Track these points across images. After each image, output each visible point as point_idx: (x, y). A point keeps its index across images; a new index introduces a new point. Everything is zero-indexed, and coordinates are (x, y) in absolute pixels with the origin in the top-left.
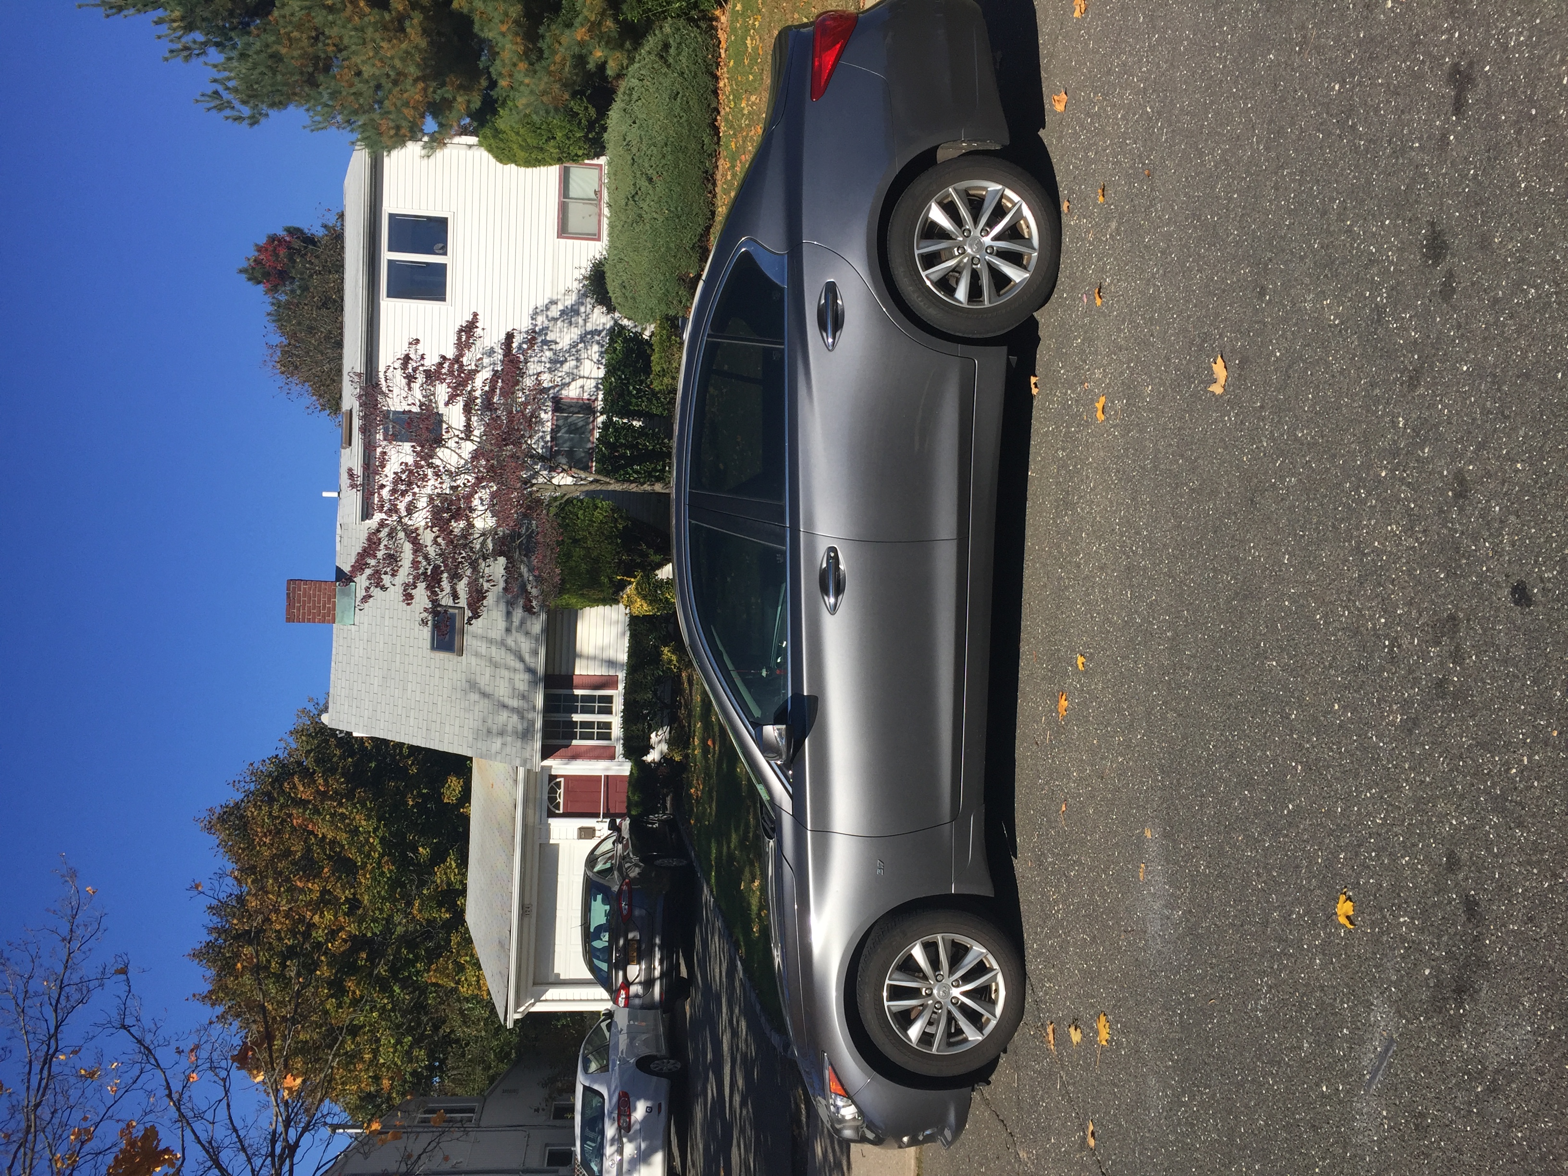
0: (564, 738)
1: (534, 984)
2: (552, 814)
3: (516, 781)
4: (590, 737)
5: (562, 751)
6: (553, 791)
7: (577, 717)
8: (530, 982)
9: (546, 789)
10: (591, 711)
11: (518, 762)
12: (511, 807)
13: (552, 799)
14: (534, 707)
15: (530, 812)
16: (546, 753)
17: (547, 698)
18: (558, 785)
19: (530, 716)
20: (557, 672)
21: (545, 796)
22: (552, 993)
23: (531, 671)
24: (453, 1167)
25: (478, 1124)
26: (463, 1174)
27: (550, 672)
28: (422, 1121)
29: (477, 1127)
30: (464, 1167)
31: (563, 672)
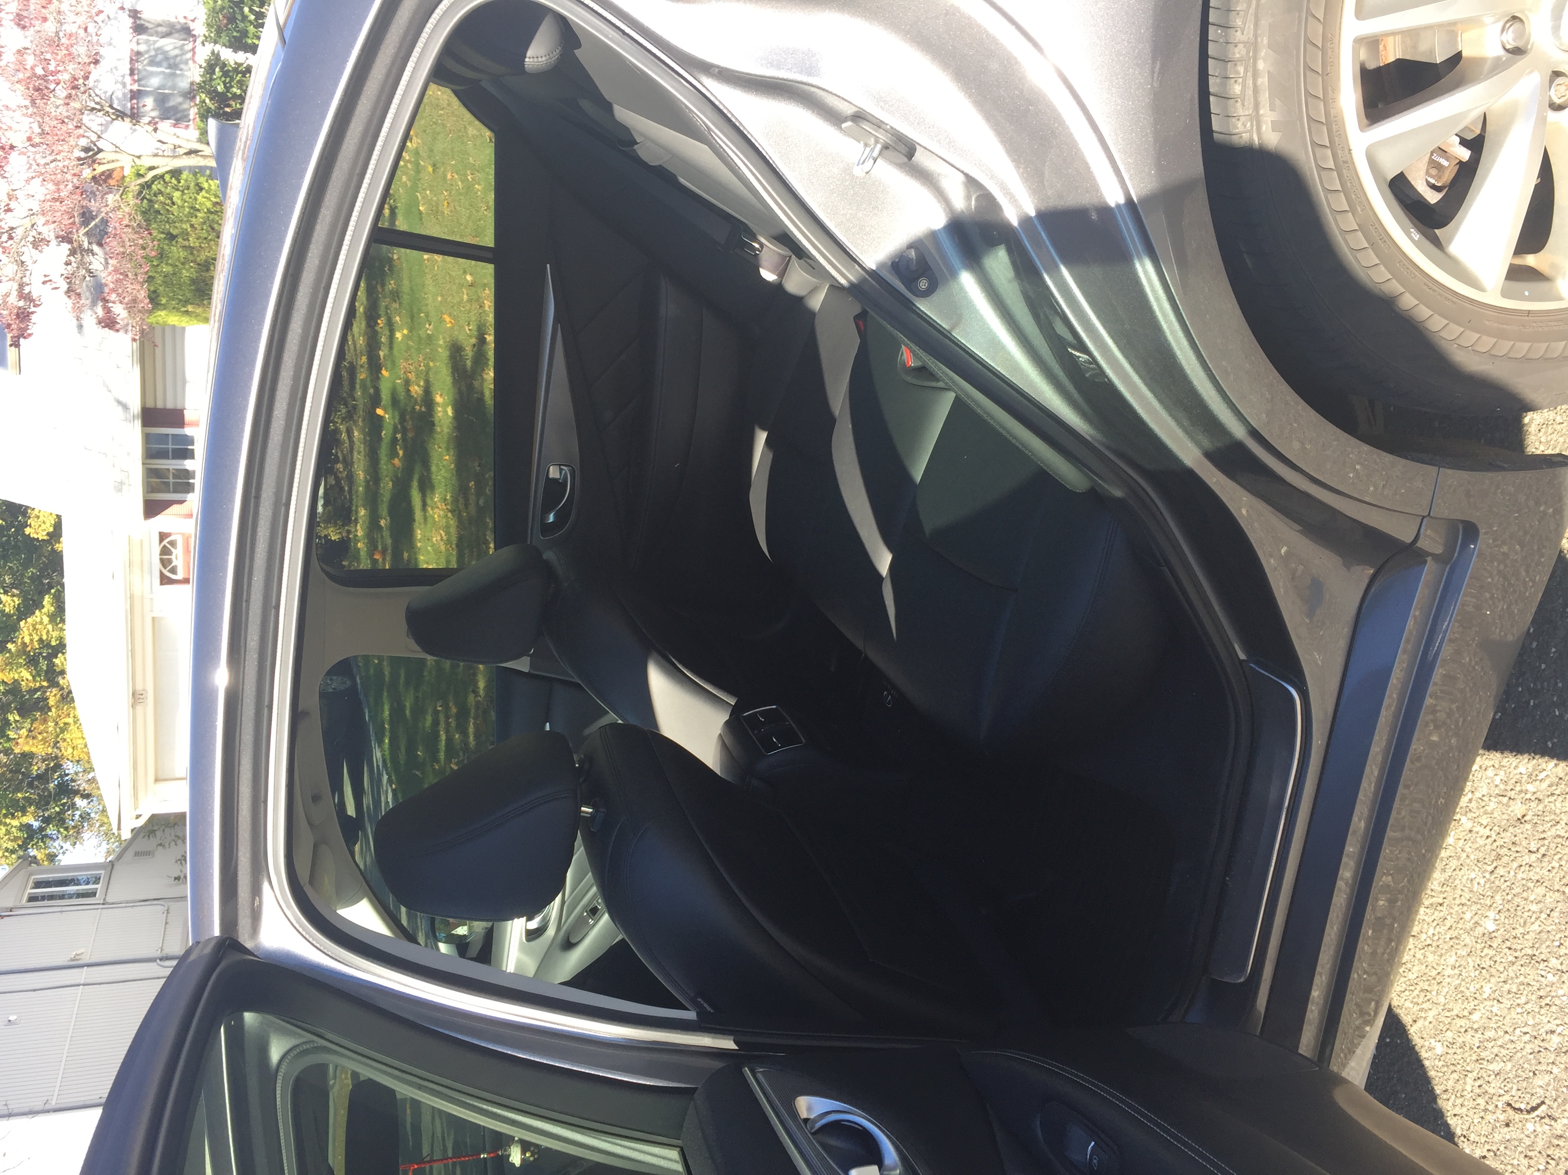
0: (177, 489)
1: (157, 780)
2: (166, 581)
5: (174, 508)
6: (166, 551)
8: (151, 777)
9: (157, 549)
13: (166, 562)
14: (130, 452)
16: (152, 509)
17: (149, 440)
18: (173, 544)
20: (160, 405)
21: (157, 558)
23: (120, 403)
24: (72, 960)
25: (104, 899)
26: (85, 968)
27: (150, 404)
28: (32, 899)
29: (103, 904)
30: (86, 959)
31: (170, 405)
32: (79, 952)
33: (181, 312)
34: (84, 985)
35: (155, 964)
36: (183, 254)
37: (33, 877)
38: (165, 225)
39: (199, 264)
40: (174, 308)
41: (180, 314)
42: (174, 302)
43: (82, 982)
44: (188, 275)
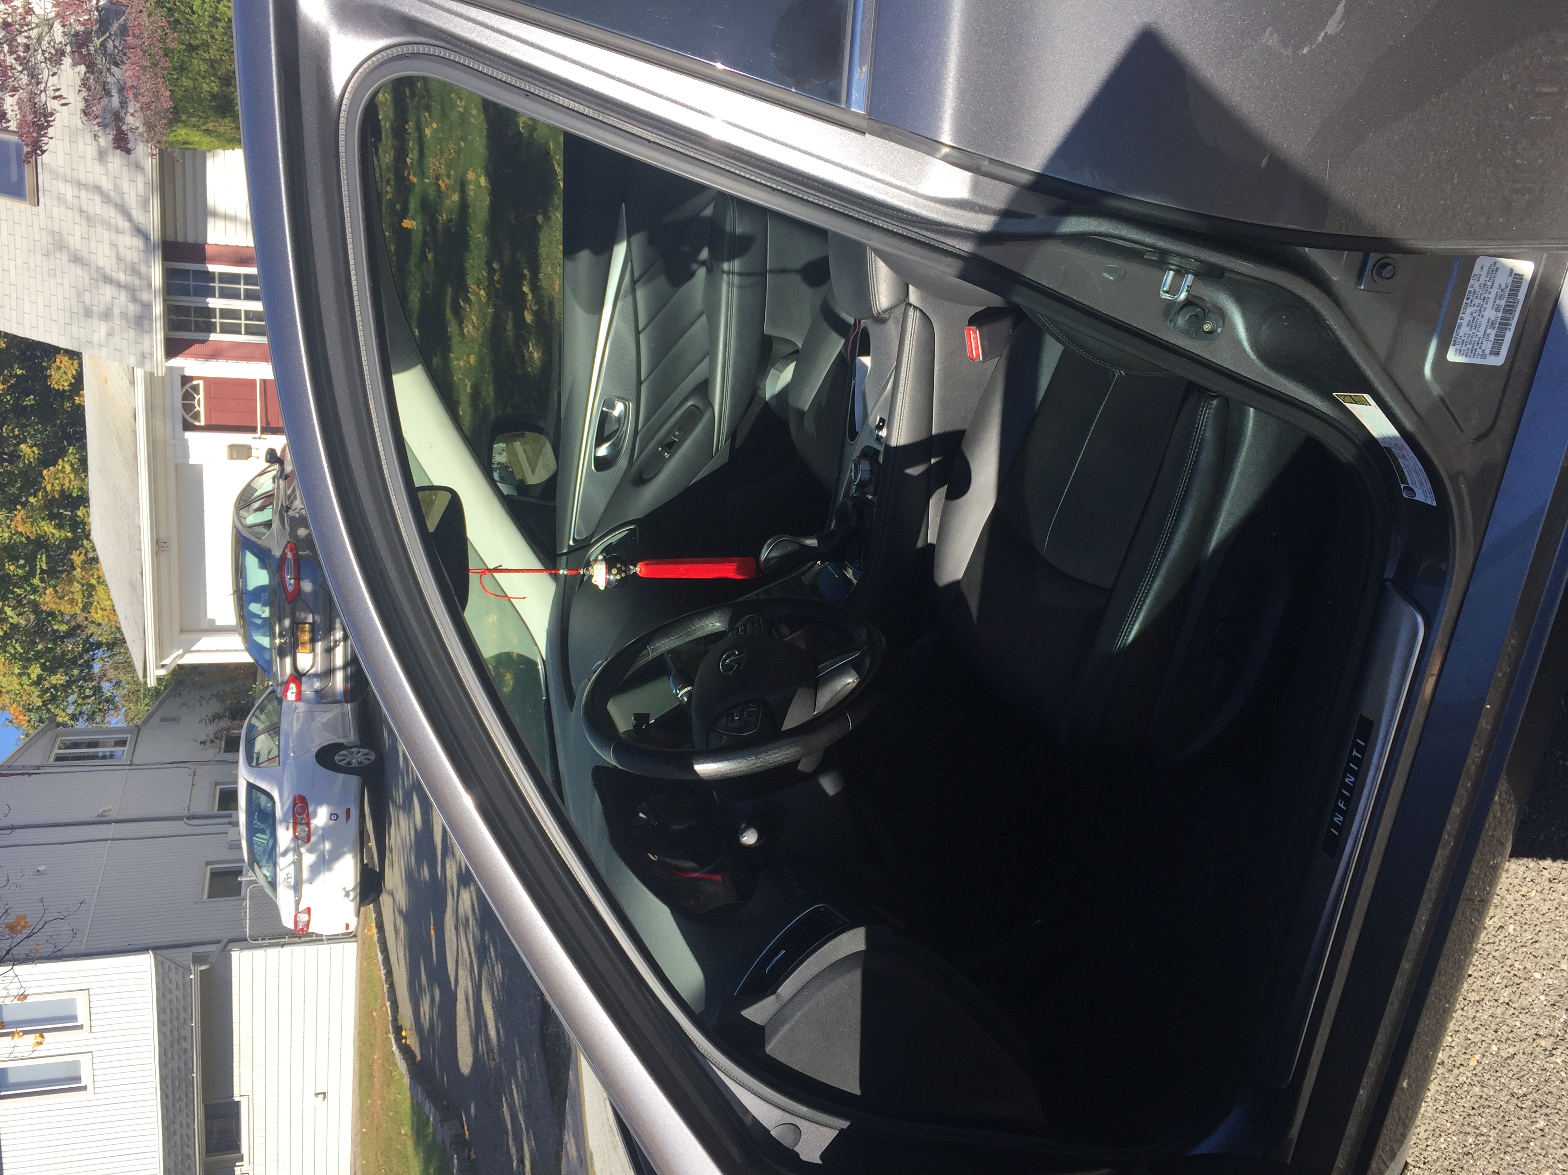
0: (198, 329)
1: (181, 631)
2: (188, 427)
3: (133, 383)
4: (235, 330)
5: (196, 348)
6: (188, 396)
7: (215, 303)
8: (176, 628)
9: (179, 393)
10: (235, 295)
11: (132, 360)
12: (130, 415)
13: (188, 407)
14: (150, 285)
15: (159, 423)
16: (173, 348)
17: (169, 275)
18: (196, 389)
19: (145, 296)
20: (180, 239)
21: (178, 402)
22: (206, 642)
23: (140, 232)
24: (100, 816)
25: (131, 761)
26: (113, 824)
27: (171, 238)
28: (59, 758)
29: (130, 765)
30: (113, 815)
31: (191, 239)
32: (106, 809)
33: (201, 130)
34: (112, 840)
35: (181, 822)
36: (204, 67)
37: (60, 738)
38: (185, 35)
39: (219, 78)
40: (194, 126)
41: (201, 133)
42: (194, 119)
43: (110, 837)
44: (208, 89)
